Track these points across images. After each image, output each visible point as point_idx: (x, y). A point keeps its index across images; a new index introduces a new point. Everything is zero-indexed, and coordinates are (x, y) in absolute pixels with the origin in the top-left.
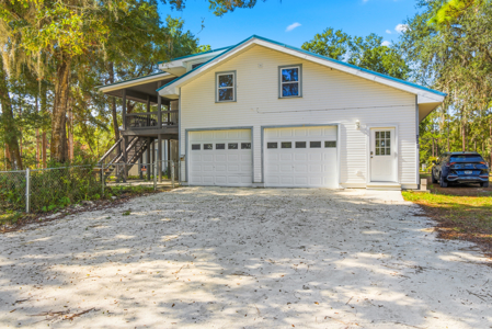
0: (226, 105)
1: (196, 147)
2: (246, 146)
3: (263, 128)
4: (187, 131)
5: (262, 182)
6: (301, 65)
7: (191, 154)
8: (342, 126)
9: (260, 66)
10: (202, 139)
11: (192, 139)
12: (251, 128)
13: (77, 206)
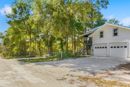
0: (102, 38)
1: (96, 48)
2: (106, 47)
3: (109, 43)
4: (94, 44)
5: (109, 56)
6: (118, 28)
7: (95, 50)
8: (128, 42)
9: (109, 29)
10: (97, 46)
11: (95, 46)
12: (107, 43)
13: (69, 58)
